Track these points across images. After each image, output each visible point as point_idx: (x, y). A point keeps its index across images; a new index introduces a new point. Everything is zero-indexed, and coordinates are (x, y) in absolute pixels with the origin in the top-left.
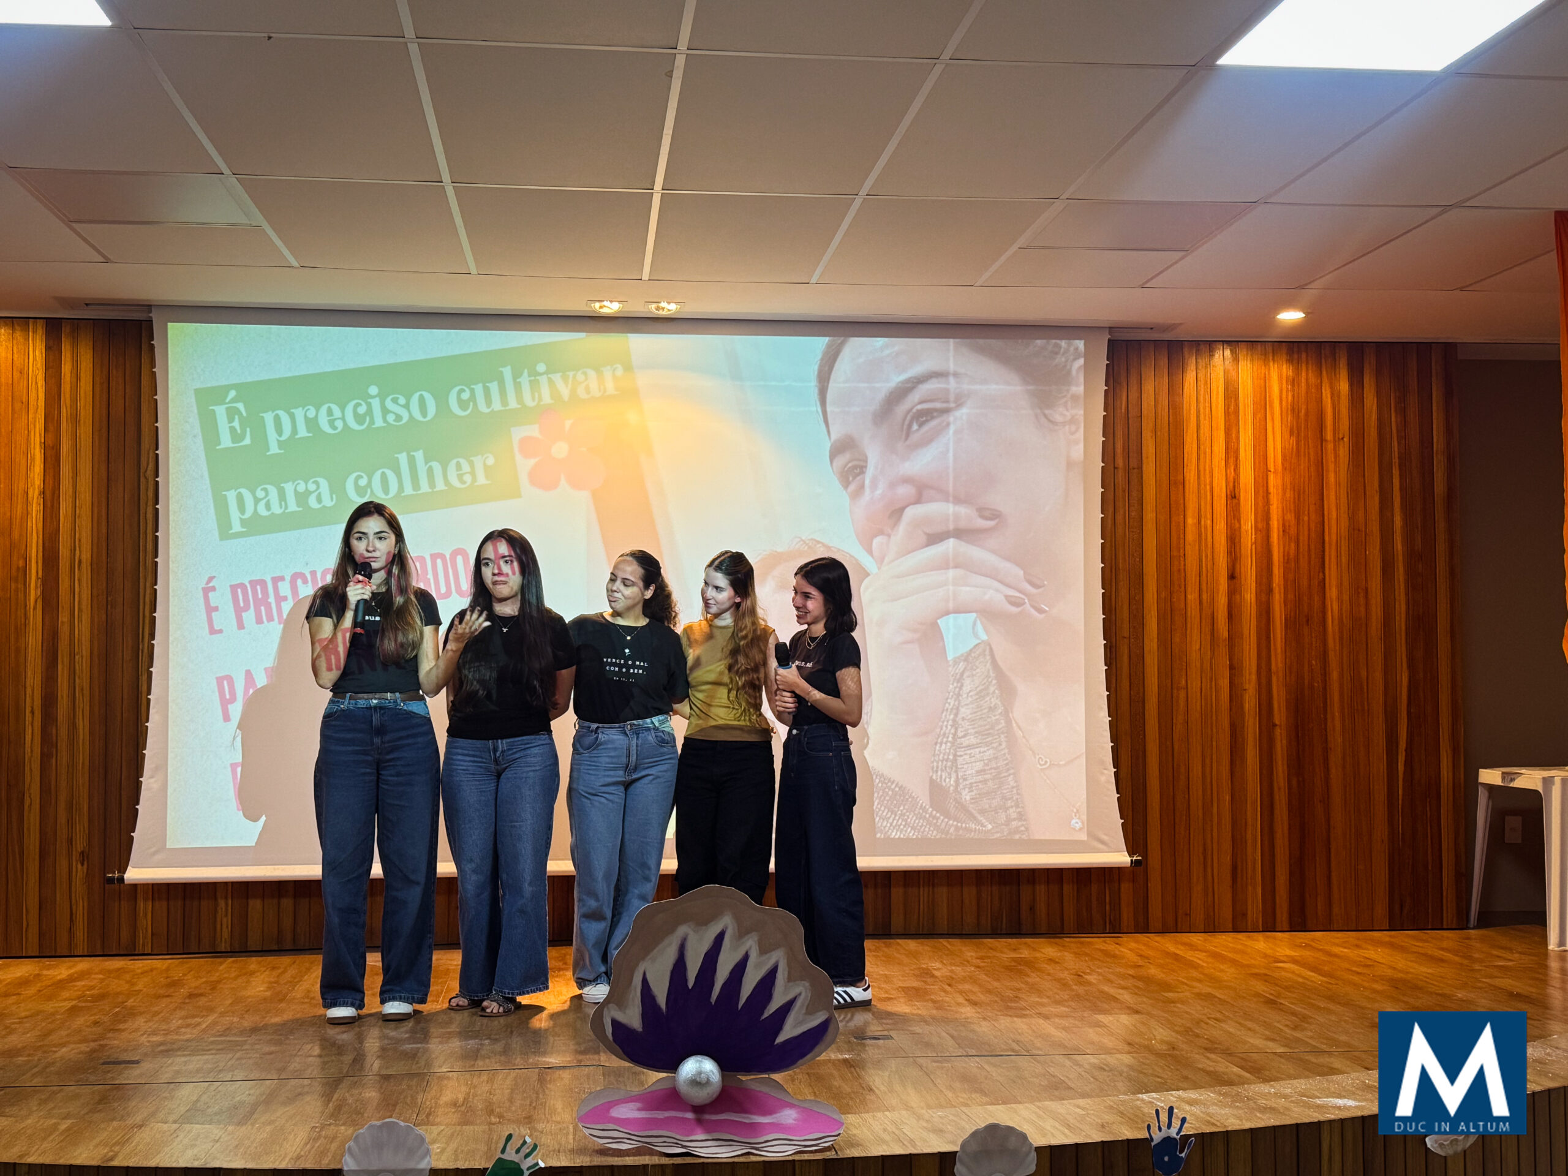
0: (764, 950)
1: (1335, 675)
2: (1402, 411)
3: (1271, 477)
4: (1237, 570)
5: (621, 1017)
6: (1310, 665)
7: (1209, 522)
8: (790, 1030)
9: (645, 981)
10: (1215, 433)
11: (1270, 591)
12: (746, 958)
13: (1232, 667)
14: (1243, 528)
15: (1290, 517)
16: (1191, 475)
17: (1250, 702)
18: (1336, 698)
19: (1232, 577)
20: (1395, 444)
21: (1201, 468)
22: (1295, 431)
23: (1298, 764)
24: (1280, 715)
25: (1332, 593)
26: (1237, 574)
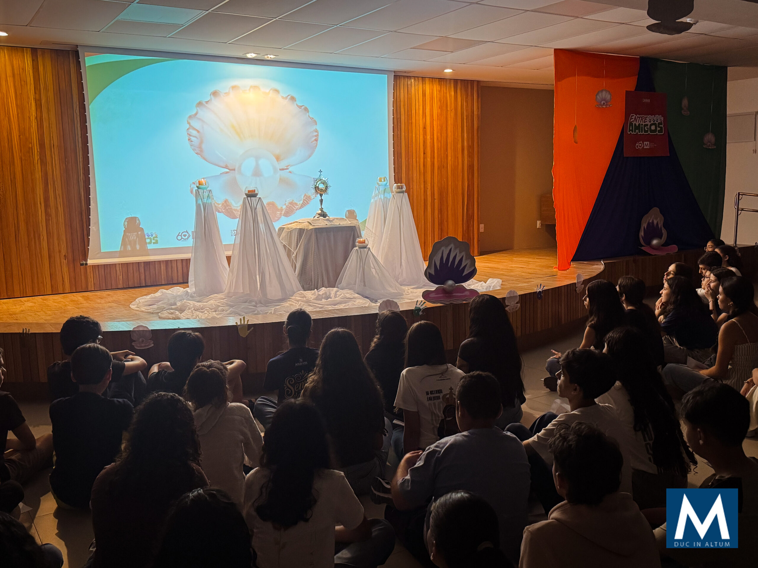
0: (460, 252)
1: (450, 183)
2: (467, 102)
3: (434, 121)
4: (426, 151)
5: (430, 272)
6: (444, 180)
7: (418, 136)
8: (466, 272)
9: (435, 262)
10: (420, 107)
11: (434, 158)
12: (456, 255)
13: (424, 182)
14: (427, 138)
15: (439, 134)
16: (414, 121)
17: (429, 193)
18: (450, 190)
19: (424, 153)
20: (465, 112)
21: (416, 118)
22: (441, 107)
23: (441, 211)
24: (436, 196)
25: (449, 158)
26: (426, 153)
